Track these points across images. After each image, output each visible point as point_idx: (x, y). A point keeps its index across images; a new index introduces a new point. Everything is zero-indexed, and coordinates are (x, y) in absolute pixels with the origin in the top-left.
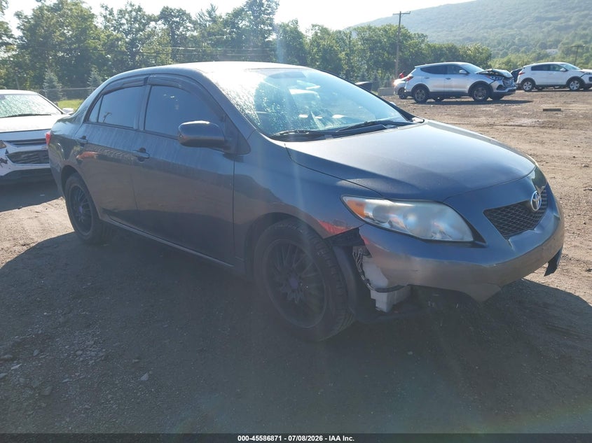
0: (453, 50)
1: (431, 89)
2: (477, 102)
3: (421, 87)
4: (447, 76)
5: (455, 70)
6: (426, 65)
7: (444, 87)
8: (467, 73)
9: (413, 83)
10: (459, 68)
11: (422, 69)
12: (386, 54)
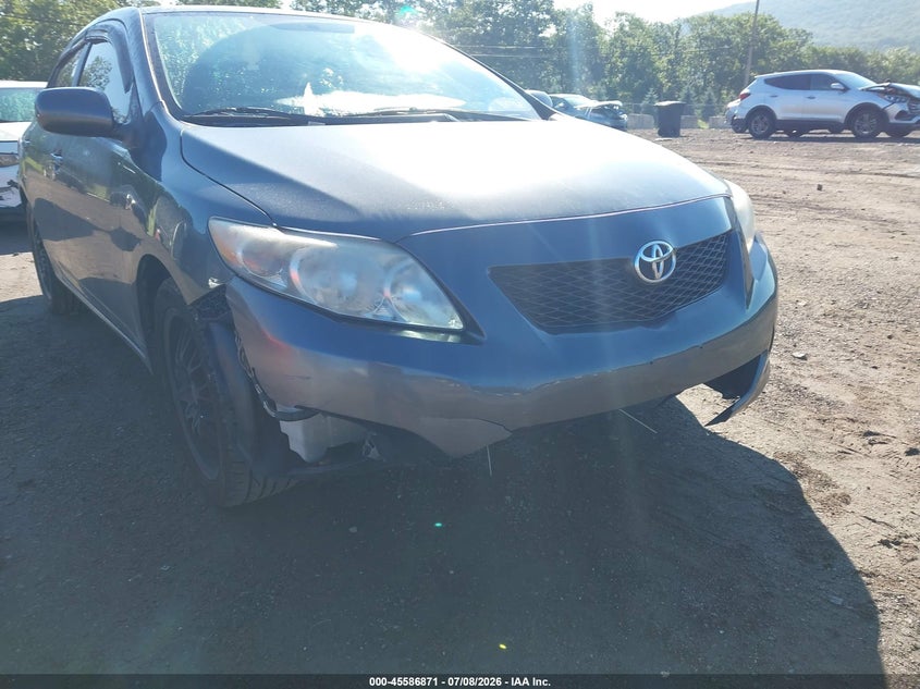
0: (857, 59)
1: (780, 116)
2: (859, 139)
3: (762, 112)
4: (809, 93)
5: (824, 83)
6: (776, 74)
7: (803, 112)
8: (846, 89)
9: (751, 104)
10: (832, 79)
11: (767, 81)
12: (737, 64)
